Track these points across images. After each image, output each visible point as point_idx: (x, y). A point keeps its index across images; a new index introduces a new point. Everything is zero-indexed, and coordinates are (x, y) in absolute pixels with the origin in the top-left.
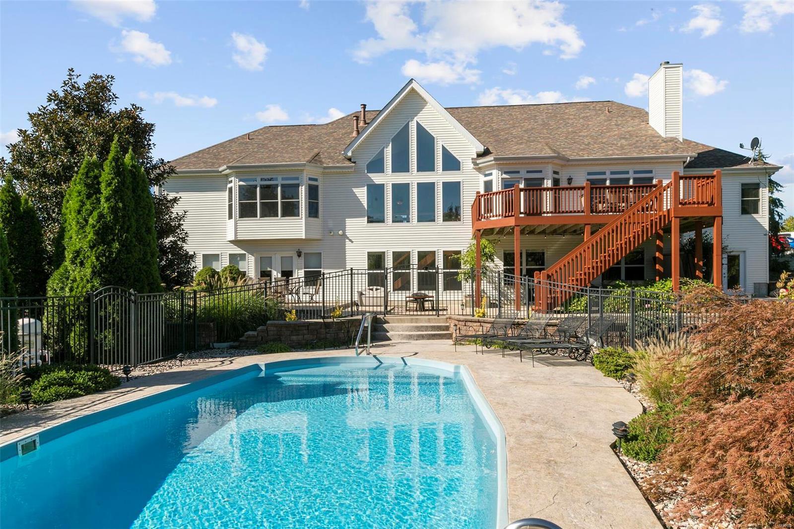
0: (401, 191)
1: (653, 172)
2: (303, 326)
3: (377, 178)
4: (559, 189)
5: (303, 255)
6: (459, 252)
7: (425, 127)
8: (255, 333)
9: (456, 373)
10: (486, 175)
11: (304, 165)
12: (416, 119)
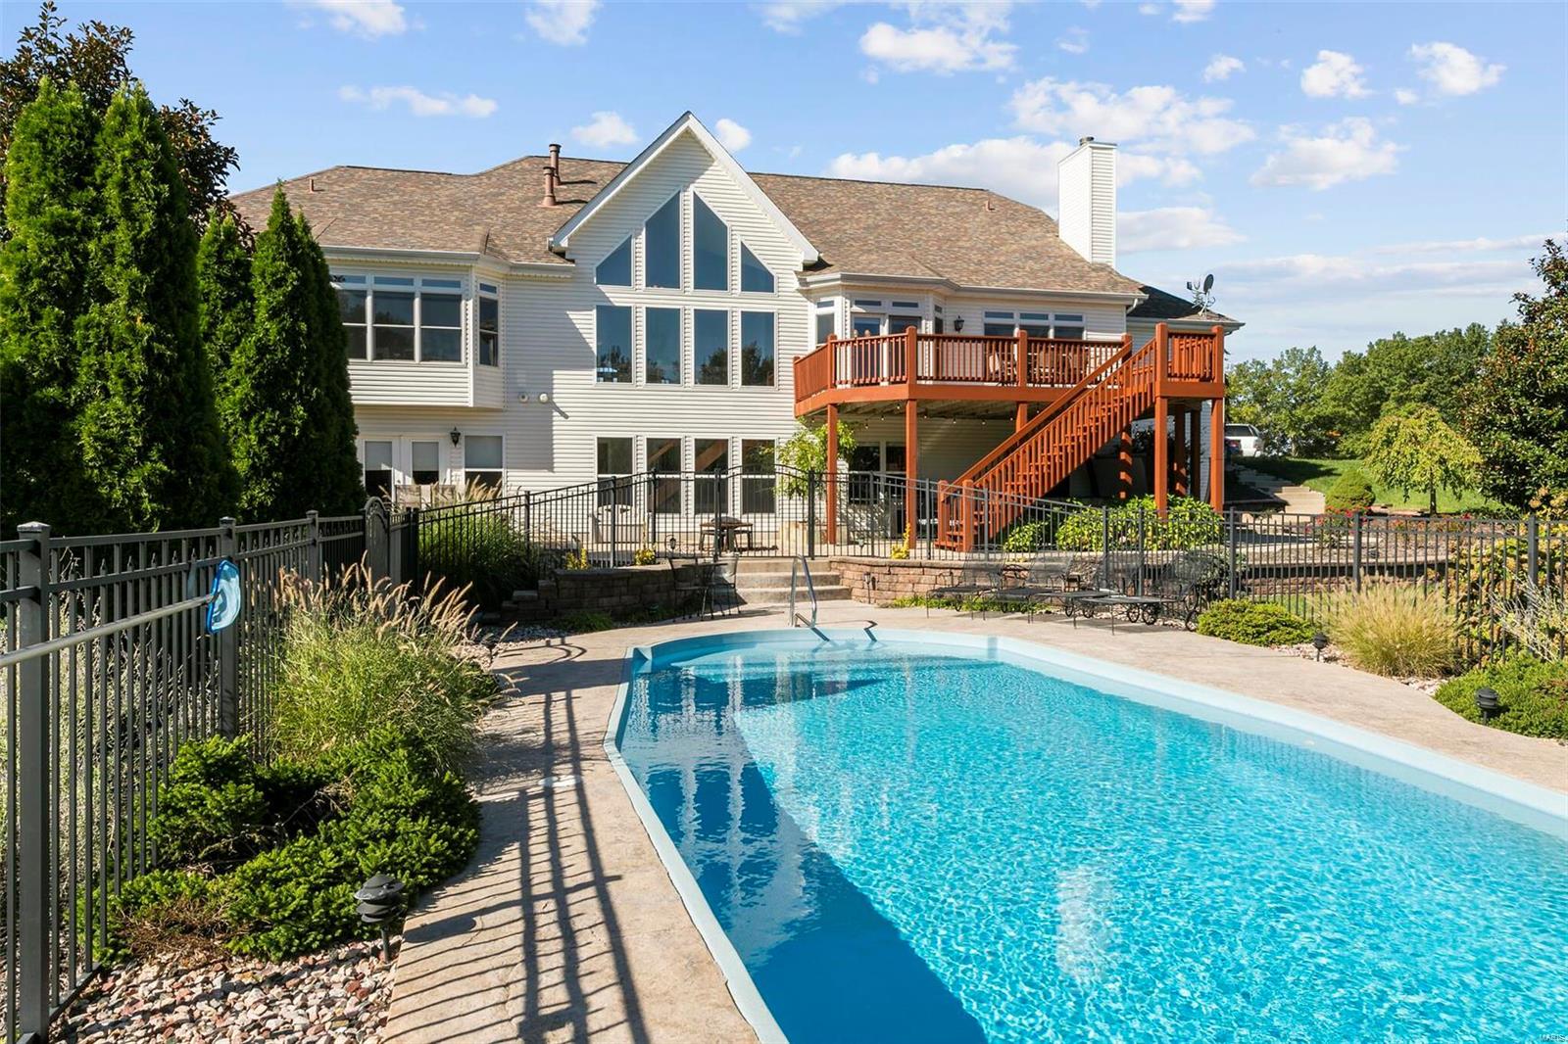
0: (663, 323)
1: (1084, 319)
2: (619, 579)
3: (616, 295)
4: (944, 339)
5: (462, 440)
6: (770, 443)
7: (710, 205)
8: (534, 594)
9: (992, 651)
10: (820, 305)
11: (476, 258)
12: (692, 188)
